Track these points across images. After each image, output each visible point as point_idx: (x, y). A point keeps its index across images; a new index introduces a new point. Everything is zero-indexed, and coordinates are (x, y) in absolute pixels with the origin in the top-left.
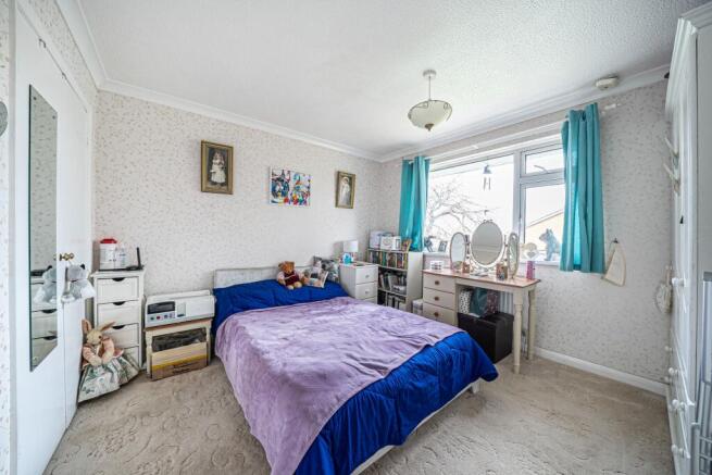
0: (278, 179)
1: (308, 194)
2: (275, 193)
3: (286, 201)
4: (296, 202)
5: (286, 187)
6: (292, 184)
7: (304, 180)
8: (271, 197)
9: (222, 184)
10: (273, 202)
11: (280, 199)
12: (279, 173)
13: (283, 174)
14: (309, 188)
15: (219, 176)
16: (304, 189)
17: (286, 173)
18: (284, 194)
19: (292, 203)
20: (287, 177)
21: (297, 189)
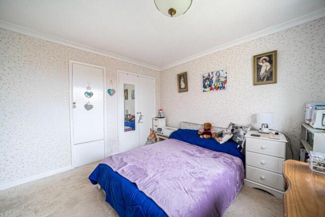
0: (206, 79)
1: (225, 82)
2: (205, 87)
3: (211, 89)
4: (217, 88)
5: (211, 82)
6: (214, 79)
7: (223, 74)
8: (203, 89)
9: (184, 88)
10: (204, 91)
11: (208, 89)
12: (206, 76)
13: (209, 75)
14: (226, 78)
15: (183, 86)
16: (222, 80)
17: (210, 74)
18: (210, 86)
19: (215, 90)
20: (211, 76)
21: (218, 81)
